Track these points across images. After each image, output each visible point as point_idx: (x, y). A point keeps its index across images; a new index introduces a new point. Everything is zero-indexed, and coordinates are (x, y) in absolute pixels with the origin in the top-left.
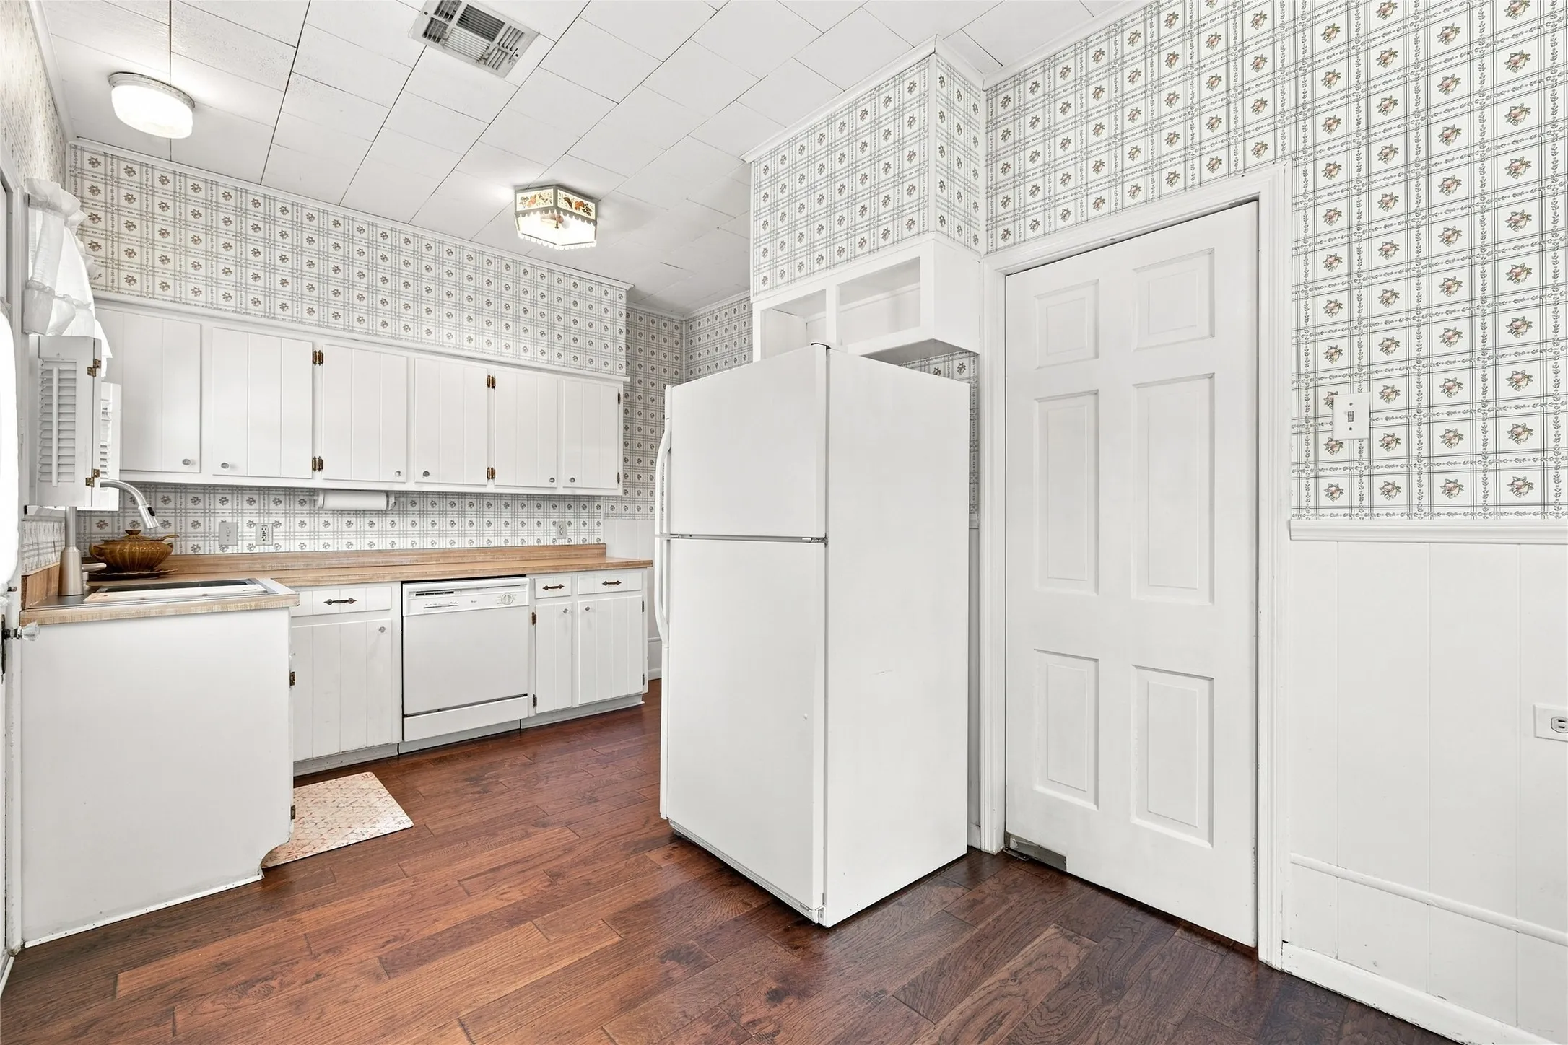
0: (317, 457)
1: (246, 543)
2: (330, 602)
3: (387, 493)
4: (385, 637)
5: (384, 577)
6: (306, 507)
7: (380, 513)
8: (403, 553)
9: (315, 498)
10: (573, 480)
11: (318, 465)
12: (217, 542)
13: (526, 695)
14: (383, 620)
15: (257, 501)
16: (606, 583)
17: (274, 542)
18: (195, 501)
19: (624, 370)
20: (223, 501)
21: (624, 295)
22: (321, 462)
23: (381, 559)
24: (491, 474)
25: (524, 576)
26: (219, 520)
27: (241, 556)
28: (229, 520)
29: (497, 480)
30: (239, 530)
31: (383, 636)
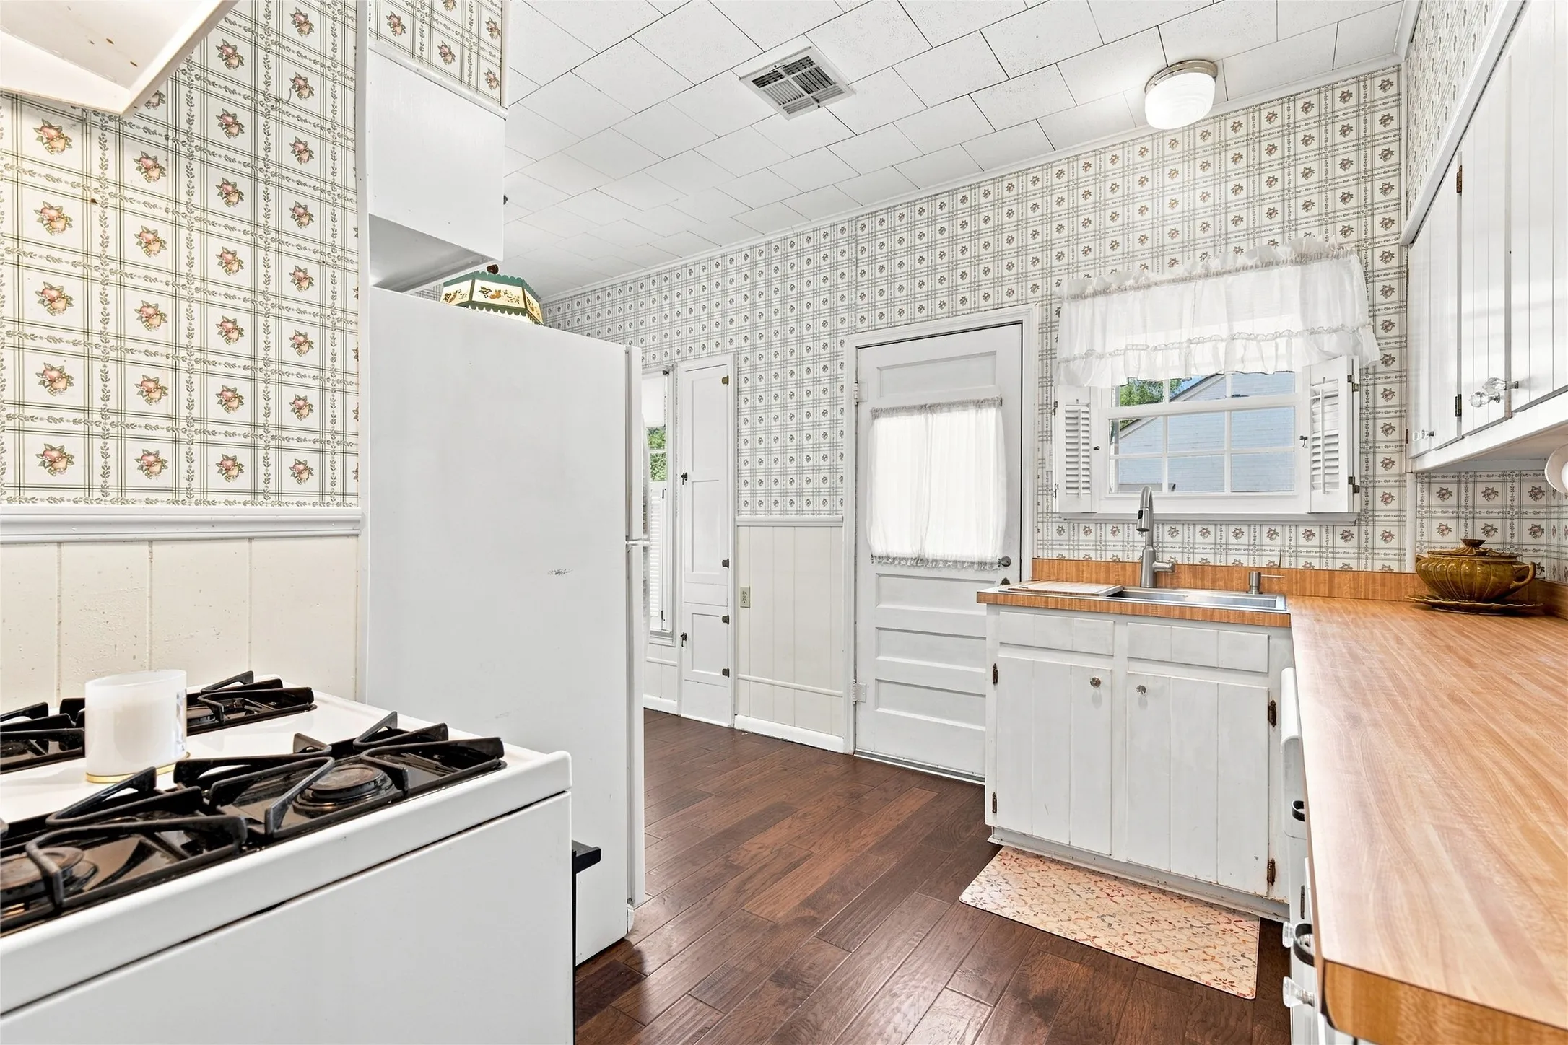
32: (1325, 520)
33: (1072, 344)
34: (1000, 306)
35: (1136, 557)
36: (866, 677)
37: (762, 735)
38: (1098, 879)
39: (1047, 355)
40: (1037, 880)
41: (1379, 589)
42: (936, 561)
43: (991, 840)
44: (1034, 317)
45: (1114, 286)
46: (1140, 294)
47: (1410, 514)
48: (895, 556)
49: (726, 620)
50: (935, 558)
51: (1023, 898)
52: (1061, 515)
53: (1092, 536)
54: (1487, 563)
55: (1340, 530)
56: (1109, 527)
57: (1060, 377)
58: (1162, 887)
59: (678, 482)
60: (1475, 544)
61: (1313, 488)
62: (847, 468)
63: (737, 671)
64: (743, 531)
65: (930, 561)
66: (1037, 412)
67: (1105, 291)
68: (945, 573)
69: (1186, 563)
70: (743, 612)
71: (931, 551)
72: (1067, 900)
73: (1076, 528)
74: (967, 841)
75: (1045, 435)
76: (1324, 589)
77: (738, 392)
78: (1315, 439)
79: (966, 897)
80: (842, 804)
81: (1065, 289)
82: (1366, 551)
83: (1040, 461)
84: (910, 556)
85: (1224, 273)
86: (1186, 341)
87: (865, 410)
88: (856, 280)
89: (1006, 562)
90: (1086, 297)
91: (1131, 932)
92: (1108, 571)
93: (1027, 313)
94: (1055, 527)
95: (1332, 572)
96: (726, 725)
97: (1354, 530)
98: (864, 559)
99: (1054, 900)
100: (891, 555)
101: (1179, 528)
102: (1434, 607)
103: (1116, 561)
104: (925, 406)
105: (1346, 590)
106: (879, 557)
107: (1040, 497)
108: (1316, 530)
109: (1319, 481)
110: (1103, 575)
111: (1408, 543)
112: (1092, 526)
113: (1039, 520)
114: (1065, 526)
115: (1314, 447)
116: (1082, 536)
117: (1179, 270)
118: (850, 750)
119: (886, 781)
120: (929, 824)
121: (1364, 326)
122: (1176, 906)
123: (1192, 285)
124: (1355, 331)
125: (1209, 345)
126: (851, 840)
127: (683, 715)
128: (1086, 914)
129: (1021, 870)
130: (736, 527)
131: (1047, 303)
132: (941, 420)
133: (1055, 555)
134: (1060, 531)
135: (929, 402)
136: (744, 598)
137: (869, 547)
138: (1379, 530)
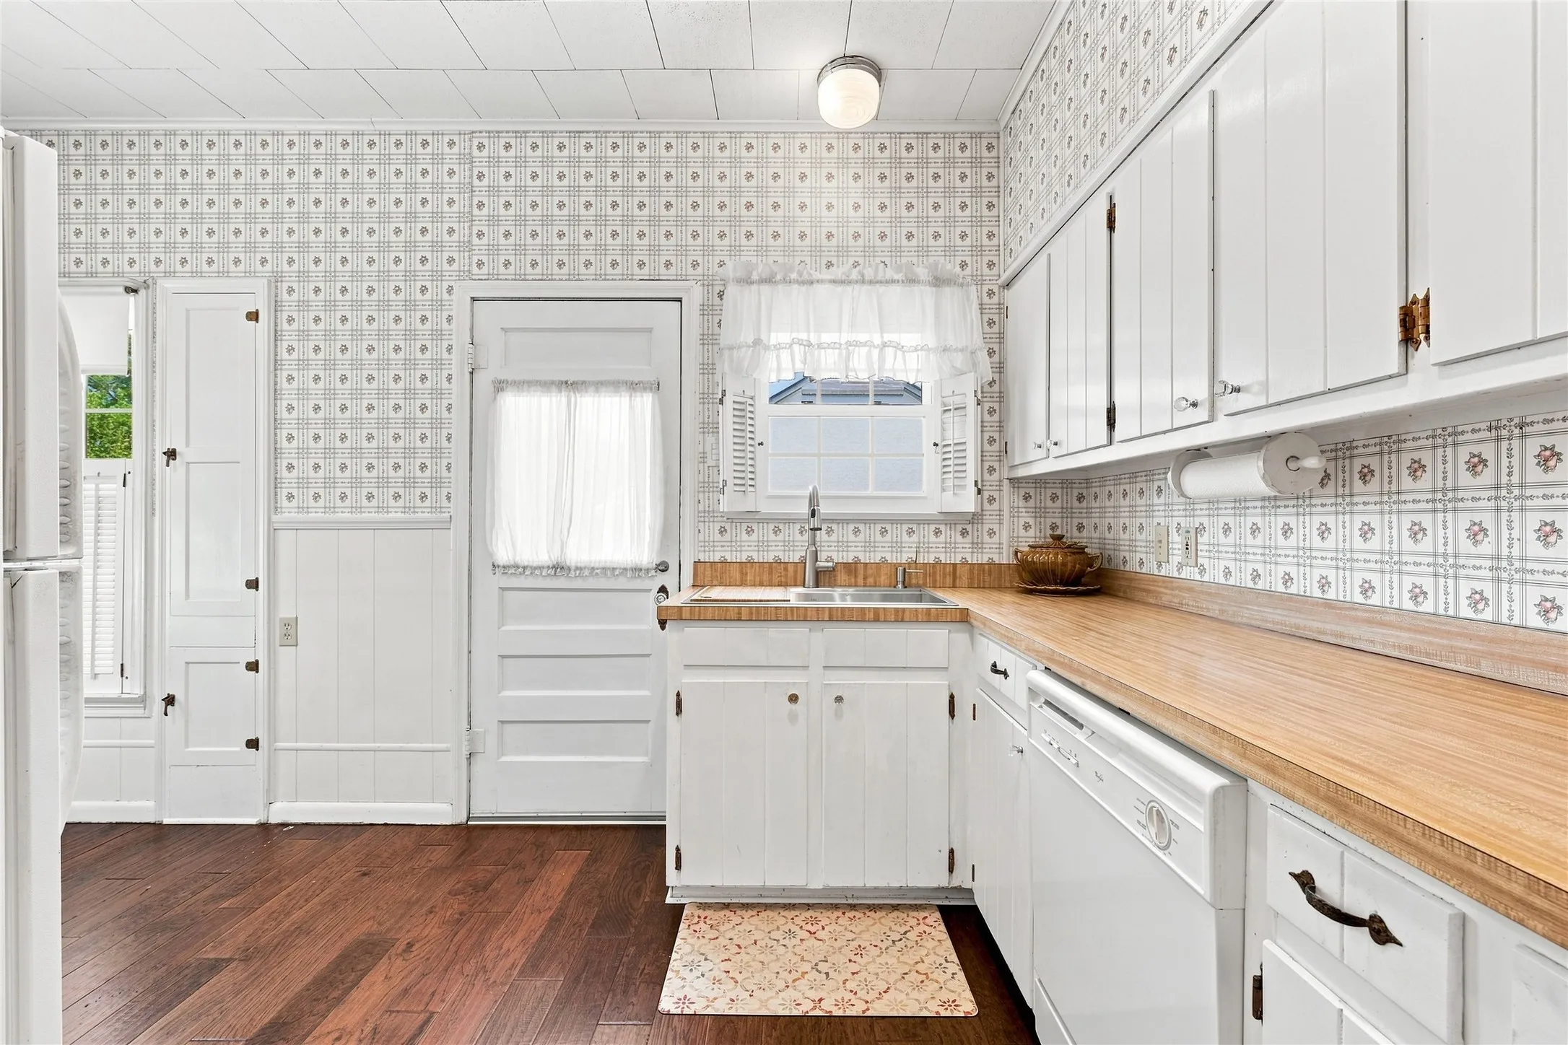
32: (951, 519)
33: (737, 331)
34: (657, 278)
35: (796, 557)
36: (485, 721)
37: (319, 825)
38: (793, 913)
39: (709, 340)
40: (736, 941)
41: (987, 578)
42: (581, 569)
43: (669, 900)
44: (694, 297)
45: (779, 277)
46: (804, 288)
47: (1006, 513)
48: (526, 564)
49: (253, 667)
50: (579, 565)
51: (731, 975)
52: (723, 514)
53: (754, 537)
54: (1074, 553)
55: (959, 528)
56: (771, 526)
57: (724, 366)
58: (850, 901)
59: (157, 462)
60: (1060, 538)
61: (943, 490)
62: (459, 452)
63: (273, 737)
64: (285, 538)
65: (573, 568)
66: (698, 401)
67: (769, 280)
68: (591, 583)
69: (841, 561)
70: (286, 654)
71: (576, 554)
72: (774, 958)
73: (738, 527)
74: (642, 910)
75: (710, 427)
76: (949, 580)
77: (277, 336)
78: (945, 446)
79: (667, 1004)
80: (464, 907)
81: (730, 270)
82: (977, 546)
83: (702, 455)
84: (546, 564)
85: (877, 282)
86: (846, 343)
87: (483, 380)
88: (471, 213)
89: (663, 568)
90: (752, 283)
91: (849, 976)
92: (771, 573)
93: (688, 290)
94: (717, 526)
95: (955, 565)
96: (253, 821)
97: (969, 528)
98: (482, 570)
99: (762, 963)
100: (522, 564)
101: (834, 527)
102: (1031, 592)
103: (779, 562)
104: (566, 382)
105: (965, 580)
106: (504, 567)
107: (701, 495)
108: (942, 528)
109: (950, 483)
110: (766, 577)
111: (1005, 540)
112: (755, 527)
113: (700, 519)
114: (727, 526)
115: (945, 453)
116: (745, 537)
117: (837, 272)
118: (462, 819)
119: (520, 852)
120: (590, 902)
121: (980, 349)
122: (870, 921)
123: (849, 288)
124: (973, 353)
125: (864, 350)
126: (489, 966)
127: (166, 821)
128: (800, 971)
129: (713, 934)
130: (272, 532)
131: (707, 282)
132: (587, 402)
133: (716, 557)
134: (722, 531)
135: (571, 379)
136: (288, 633)
137: (491, 555)
138: (986, 528)
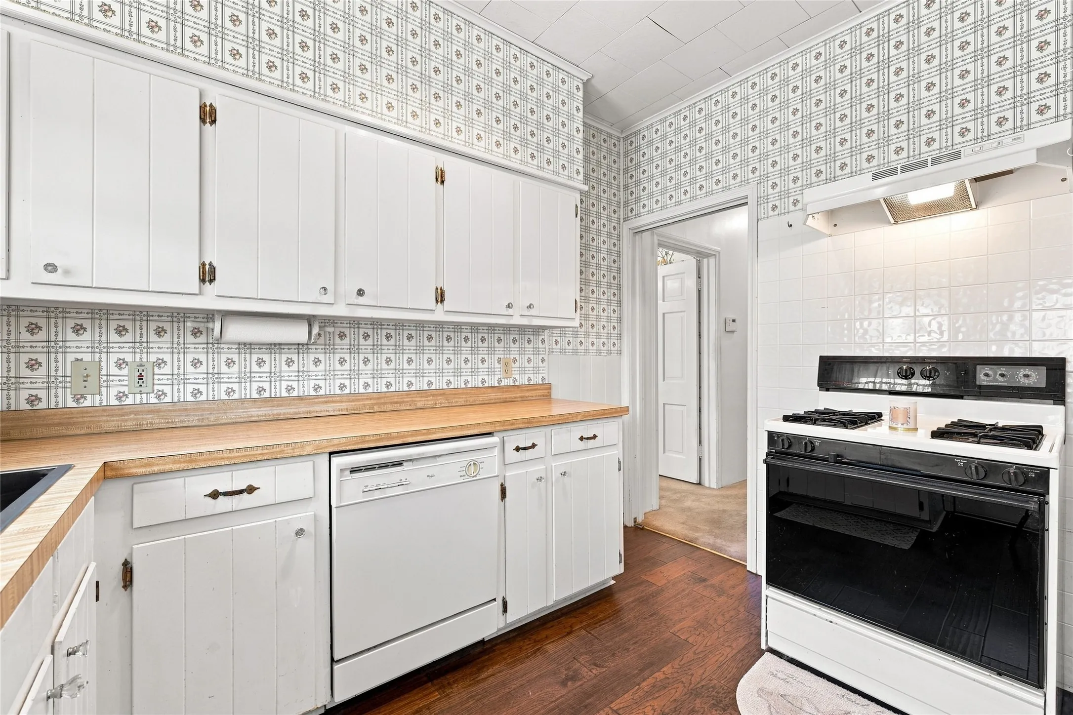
0: (207, 263)
1: (114, 391)
2: (215, 495)
3: (310, 320)
4: (305, 545)
5: (302, 447)
6: (202, 338)
7: (300, 348)
8: (329, 399)
9: (210, 325)
10: (530, 307)
11: (207, 275)
12: (68, 390)
13: (495, 600)
14: (302, 517)
15: (130, 330)
16: (582, 439)
17: (156, 388)
18: (33, 329)
19: (581, 177)
20: (78, 329)
21: (581, 86)
22: (213, 269)
23: (303, 409)
24: (440, 297)
25: (489, 434)
26: (70, 358)
27: (107, 410)
28: (87, 358)
29: (448, 304)
30: (103, 372)
31: (302, 540)
